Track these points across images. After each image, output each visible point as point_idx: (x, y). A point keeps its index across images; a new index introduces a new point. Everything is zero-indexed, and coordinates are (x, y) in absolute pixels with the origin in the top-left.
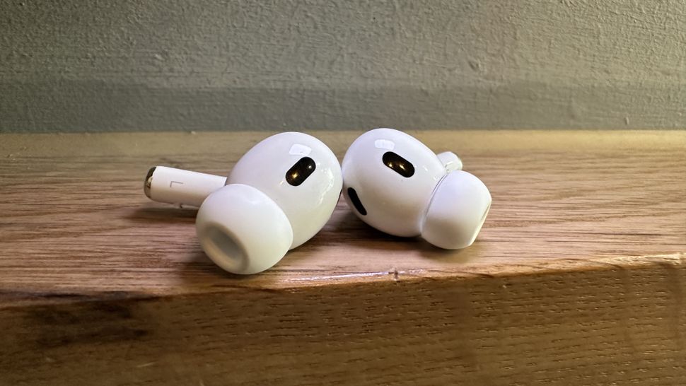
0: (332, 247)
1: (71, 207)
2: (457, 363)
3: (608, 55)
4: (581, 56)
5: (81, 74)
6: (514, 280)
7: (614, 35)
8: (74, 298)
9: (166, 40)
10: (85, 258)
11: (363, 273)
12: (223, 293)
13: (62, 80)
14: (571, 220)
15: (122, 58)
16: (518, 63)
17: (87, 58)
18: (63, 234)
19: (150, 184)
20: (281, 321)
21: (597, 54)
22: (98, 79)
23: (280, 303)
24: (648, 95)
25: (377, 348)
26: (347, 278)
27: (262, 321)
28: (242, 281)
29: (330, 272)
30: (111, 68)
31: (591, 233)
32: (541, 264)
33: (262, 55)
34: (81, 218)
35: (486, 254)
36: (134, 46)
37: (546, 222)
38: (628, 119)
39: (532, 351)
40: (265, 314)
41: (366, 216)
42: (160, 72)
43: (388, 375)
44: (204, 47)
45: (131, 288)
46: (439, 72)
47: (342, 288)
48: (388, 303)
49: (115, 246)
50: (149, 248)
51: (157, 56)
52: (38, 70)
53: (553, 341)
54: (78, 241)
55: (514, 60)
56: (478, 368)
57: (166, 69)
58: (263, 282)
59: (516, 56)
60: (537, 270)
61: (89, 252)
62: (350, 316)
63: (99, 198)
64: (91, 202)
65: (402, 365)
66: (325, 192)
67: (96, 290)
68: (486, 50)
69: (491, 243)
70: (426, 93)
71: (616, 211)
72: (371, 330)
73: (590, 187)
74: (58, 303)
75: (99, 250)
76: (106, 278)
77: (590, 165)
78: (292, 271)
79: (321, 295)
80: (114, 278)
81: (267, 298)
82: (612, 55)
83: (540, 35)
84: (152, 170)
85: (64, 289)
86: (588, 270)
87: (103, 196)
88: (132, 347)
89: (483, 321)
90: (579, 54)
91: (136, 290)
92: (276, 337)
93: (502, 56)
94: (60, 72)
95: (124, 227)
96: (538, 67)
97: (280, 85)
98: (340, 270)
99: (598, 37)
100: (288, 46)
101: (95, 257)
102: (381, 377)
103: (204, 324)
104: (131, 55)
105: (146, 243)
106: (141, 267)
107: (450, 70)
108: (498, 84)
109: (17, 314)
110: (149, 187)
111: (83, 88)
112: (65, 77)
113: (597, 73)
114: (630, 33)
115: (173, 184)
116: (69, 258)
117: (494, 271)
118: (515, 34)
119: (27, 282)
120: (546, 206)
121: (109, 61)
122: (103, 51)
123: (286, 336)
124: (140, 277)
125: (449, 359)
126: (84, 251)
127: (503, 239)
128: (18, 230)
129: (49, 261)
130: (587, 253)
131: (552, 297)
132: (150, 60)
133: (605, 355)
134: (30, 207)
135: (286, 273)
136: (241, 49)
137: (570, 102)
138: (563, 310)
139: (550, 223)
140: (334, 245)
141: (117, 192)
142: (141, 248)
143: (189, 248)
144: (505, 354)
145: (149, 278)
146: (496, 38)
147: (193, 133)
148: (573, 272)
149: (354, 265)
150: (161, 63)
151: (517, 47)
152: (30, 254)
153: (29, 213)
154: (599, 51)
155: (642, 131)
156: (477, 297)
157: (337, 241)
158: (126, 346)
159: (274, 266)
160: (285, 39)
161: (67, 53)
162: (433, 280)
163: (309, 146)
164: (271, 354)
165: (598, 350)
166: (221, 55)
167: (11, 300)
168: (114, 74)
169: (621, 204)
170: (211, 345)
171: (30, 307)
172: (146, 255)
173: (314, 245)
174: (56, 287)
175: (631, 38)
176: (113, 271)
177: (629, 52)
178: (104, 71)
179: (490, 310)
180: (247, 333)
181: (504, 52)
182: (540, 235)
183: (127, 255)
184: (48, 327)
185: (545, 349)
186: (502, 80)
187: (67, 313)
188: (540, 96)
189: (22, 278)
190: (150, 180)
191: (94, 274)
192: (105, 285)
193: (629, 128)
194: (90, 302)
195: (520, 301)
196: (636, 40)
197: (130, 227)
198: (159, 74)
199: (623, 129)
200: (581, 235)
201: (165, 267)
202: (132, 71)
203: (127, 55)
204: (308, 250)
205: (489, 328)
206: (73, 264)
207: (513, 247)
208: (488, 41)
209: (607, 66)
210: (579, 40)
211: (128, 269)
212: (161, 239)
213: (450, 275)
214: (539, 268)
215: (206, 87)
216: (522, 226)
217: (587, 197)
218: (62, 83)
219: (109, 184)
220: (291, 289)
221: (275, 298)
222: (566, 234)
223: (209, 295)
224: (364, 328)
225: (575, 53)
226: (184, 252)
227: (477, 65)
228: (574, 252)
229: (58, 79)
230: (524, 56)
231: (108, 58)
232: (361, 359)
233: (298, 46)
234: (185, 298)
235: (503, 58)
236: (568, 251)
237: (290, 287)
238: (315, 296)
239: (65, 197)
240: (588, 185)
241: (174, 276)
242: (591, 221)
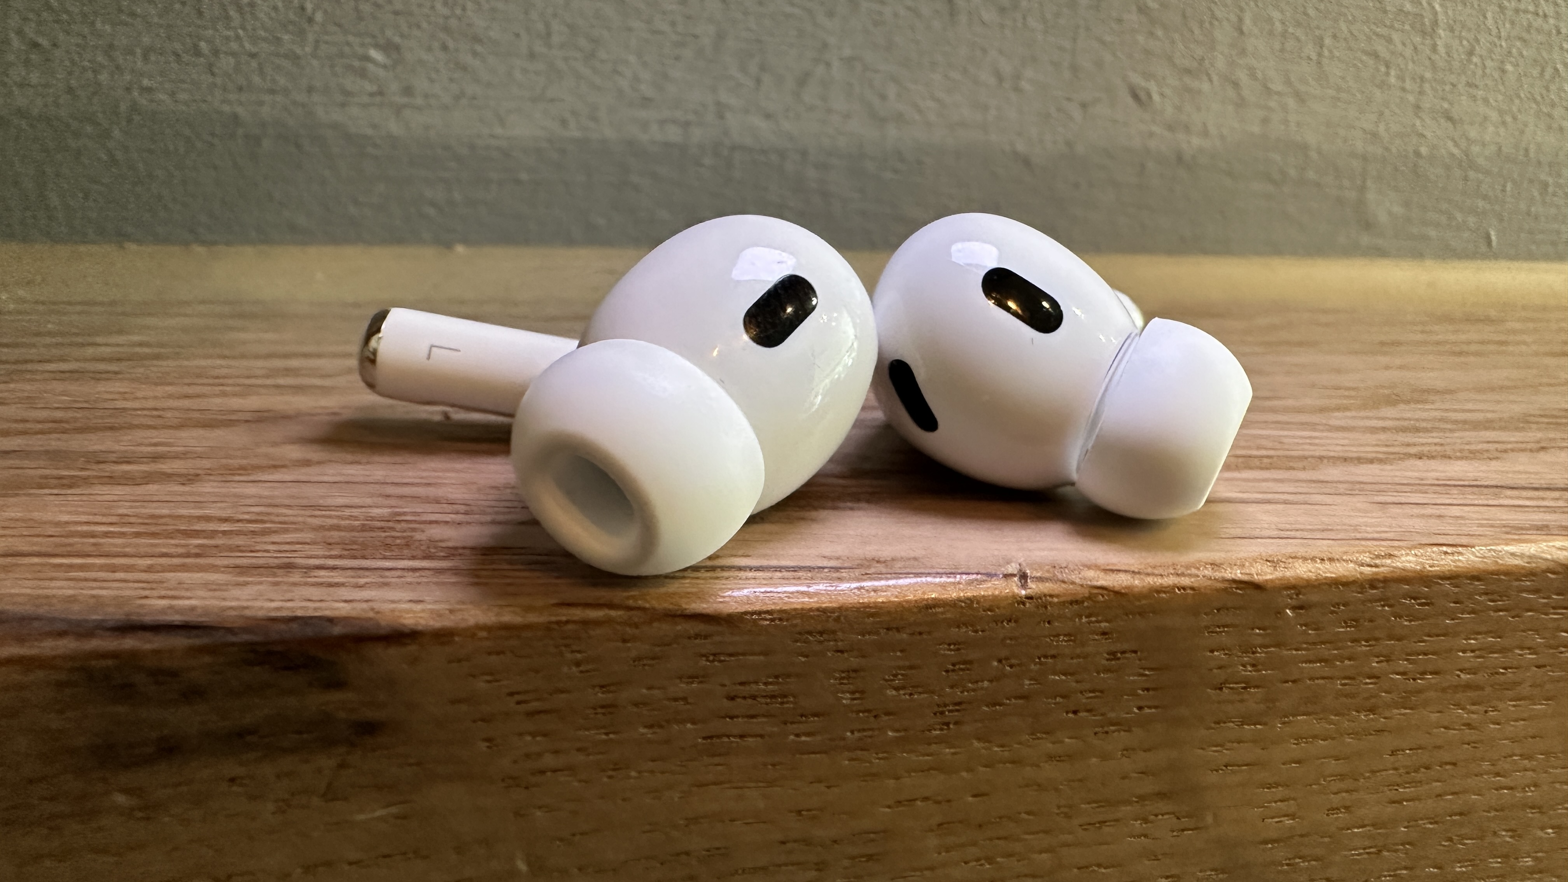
0: (850, 513)
1: (169, 414)
2: (1162, 806)
3: (1453, 78)
4: (1393, 80)
5: (183, 96)
6: (1314, 598)
7: (1470, 30)
8: (195, 632)
9: (396, 13)
10: (213, 534)
11: (940, 574)
12: (586, 623)
13: (134, 108)
14: (1420, 457)
15: (286, 56)
16: (1246, 93)
17: (198, 53)
18: (148, 478)
19: (375, 353)
20: (732, 698)
21: (1428, 75)
22: (226, 108)
23: (731, 650)
24: (1543, 177)
25: (969, 770)
26: (901, 587)
27: (684, 699)
28: (634, 592)
29: (857, 572)
30: (256, 79)
31: (1477, 487)
32: (1378, 557)
33: (632, 58)
34: (191, 438)
35: (1238, 532)
36: (316, 28)
37: (1360, 460)
38: (1493, 234)
39: (1342, 777)
40: (692, 677)
41: (936, 433)
42: (381, 93)
43: (991, 839)
44: (492, 34)
45: (342, 609)
46: (1059, 110)
47: (889, 612)
48: (1004, 653)
49: (289, 507)
50: (376, 512)
51: (374, 53)
52: (73, 83)
53: (1393, 753)
54: (191, 494)
55: (1236, 85)
56: (1209, 819)
57: (394, 87)
58: (688, 595)
59: (1242, 76)
60: (1367, 570)
61: (225, 520)
62: (904, 688)
63: (235, 395)
64: (216, 403)
65: (1028, 813)
66: (827, 381)
67: (248, 613)
68: (1170, 59)
69: (1241, 507)
70: (1027, 162)
71: (1517, 436)
72: (956, 723)
73: (1440, 384)
74: (148, 646)
75: (246, 517)
76: (276, 584)
77: (1419, 337)
78: (758, 569)
79: (834, 632)
80: (295, 584)
81: (697, 636)
82: (1463, 79)
83: (1298, 24)
84: (381, 316)
85: (163, 611)
86: (1492, 573)
87: (247, 391)
88: (342, 766)
89: (1232, 702)
90: (1388, 74)
91: (354, 614)
92: (715, 740)
93: (1208, 75)
94: (128, 90)
95: (307, 463)
96: (1291, 103)
97: (673, 134)
98: (881, 568)
99: (1433, 34)
100: (696, 37)
101: (239, 533)
102: (974, 844)
103: (535, 705)
104: (308, 49)
105: (369, 501)
106: (364, 557)
107: (1084, 106)
108: (1196, 141)
109: (40, 674)
110: (372, 360)
111: (187, 132)
112: (143, 101)
113: (1428, 121)
114: (1508, 25)
115: (434, 349)
116: (170, 535)
117: (1264, 573)
118: (1240, 20)
119: (60, 592)
120: (1351, 423)
121: (254, 64)
122: (238, 38)
123: (742, 737)
124: (362, 581)
125: (1142, 798)
126: (208, 519)
127: (1270, 496)
128: (34, 470)
129: (119, 541)
130: (1480, 531)
131: (1399, 639)
132: (356, 64)
133: (1511, 788)
134: (59, 414)
135: (742, 574)
136: (583, 42)
137: (1363, 189)
138: (1424, 673)
139: (1371, 461)
140: (852, 509)
141: (281, 381)
142: (355, 512)
143: (484, 513)
144: (1277, 785)
145: (386, 584)
146: (1197, 31)
147: (460, 249)
148: (1453, 577)
149: (912, 555)
150: (381, 73)
151: (1243, 52)
152: (67, 523)
153: (59, 427)
154: (1434, 67)
155: (1525, 265)
156: (1224, 639)
157: (858, 500)
158: (326, 762)
159: (710, 558)
160: (689, 17)
161: (146, 40)
162: (1117, 593)
163: (792, 253)
164: (701, 785)
165: (1498, 774)
166: (532, 56)
167: (21, 640)
168: (267, 98)
169: (1524, 422)
170: (549, 760)
171: (71, 657)
172: (372, 529)
173: (802, 508)
174: (142, 606)
175: (1508, 38)
176: (289, 567)
177: (1503, 71)
178: (240, 89)
179: (1249, 672)
180: (642, 730)
181: (1212, 65)
182: (1355, 488)
183: (322, 528)
184: (121, 709)
185: (1373, 772)
186: (1205, 133)
187: (174, 674)
188: (1292, 173)
189: (47, 583)
190: (373, 343)
191: (241, 574)
192: (272, 601)
193: (1496, 257)
194: (233, 644)
195: (1323, 650)
196: (1518, 44)
197: (319, 463)
198: (378, 99)
199: (1484, 257)
200: (1455, 491)
201: (425, 558)
202: (310, 90)
203: (299, 51)
204: (790, 521)
205: (1246, 719)
206: (181, 550)
207: (1297, 516)
208: (1177, 36)
209: (1451, 104)
210: (1389, 40)
211: (331, 562)
212: (406, 491)
213: (1159, 581)
214: (1370, 566)
215: (492, 136)
216: (1304, 469)
217: (1437, 405)
218: (137, 118)
219: (260, 363)
220: (759, 613)
221: (717, 638)
222: (1420, 486)
223: (548, 628)
224: (939, 719)
225: (1378, 70)
226: (468, 523)
227: (1149, 96)
228: (1449, 529)
229: (123, 107)
230: (1259, 75)
231: (253, 56)
232: (926, 799)
233: (720, 37)
234: (484, 634)
235: (1211, 80)
236: (1435, 525)
237: (757, 608)
238: (821, 633)
239: (145, 391)
240: (1430, 378)
241: (453, 579)
242: (1466, 458)
